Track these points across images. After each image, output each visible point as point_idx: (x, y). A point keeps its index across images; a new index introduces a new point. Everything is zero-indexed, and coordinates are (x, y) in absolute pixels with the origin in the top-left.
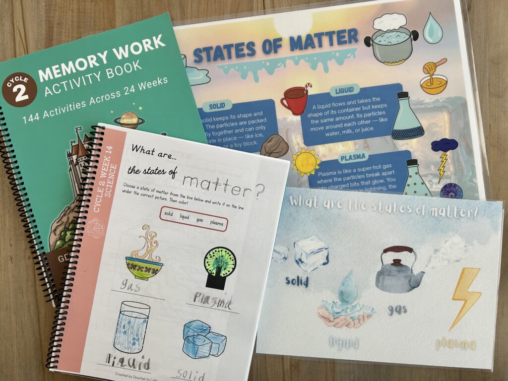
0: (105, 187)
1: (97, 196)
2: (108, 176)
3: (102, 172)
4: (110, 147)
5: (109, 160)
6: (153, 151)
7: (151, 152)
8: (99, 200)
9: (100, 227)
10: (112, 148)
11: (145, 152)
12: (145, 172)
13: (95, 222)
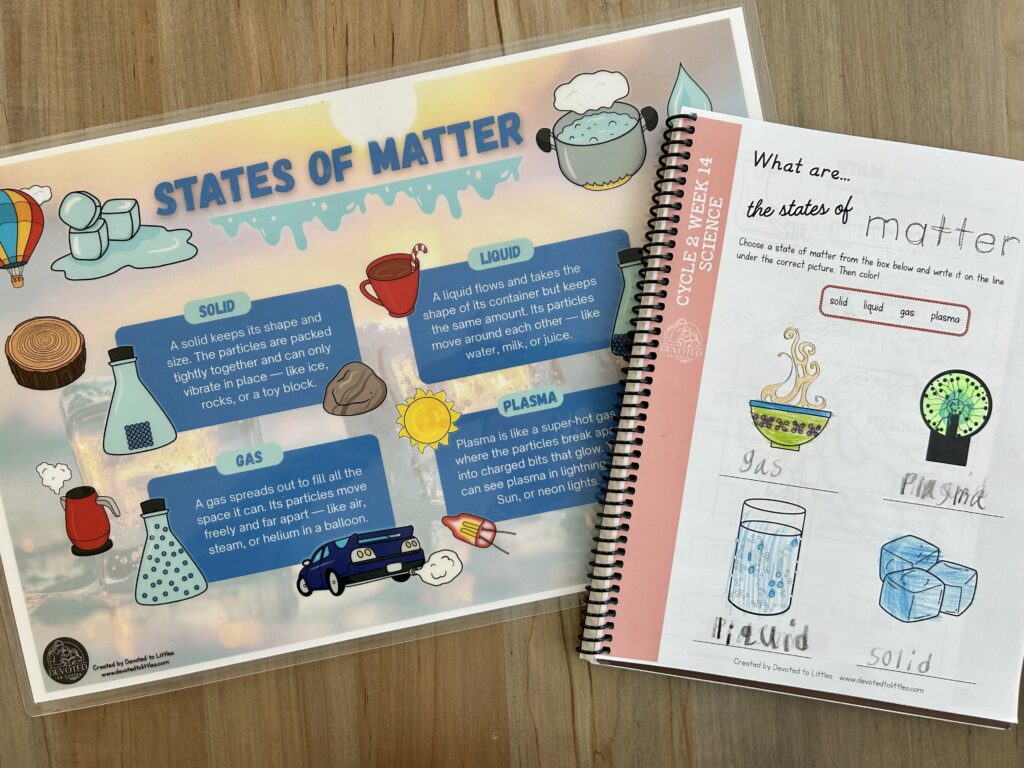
0: (699, 250)
1: (683, 270)
2: (704, 224)
3: (692, 216)
4: (707, 160)
5: (706, 190)
6: (799, 165)
7: (794, 168)
8: (686, 278)
9: (693, 338)
10: (711, 161)
11: (782, 166)
12: (784, 212)
13: (682, 326)
